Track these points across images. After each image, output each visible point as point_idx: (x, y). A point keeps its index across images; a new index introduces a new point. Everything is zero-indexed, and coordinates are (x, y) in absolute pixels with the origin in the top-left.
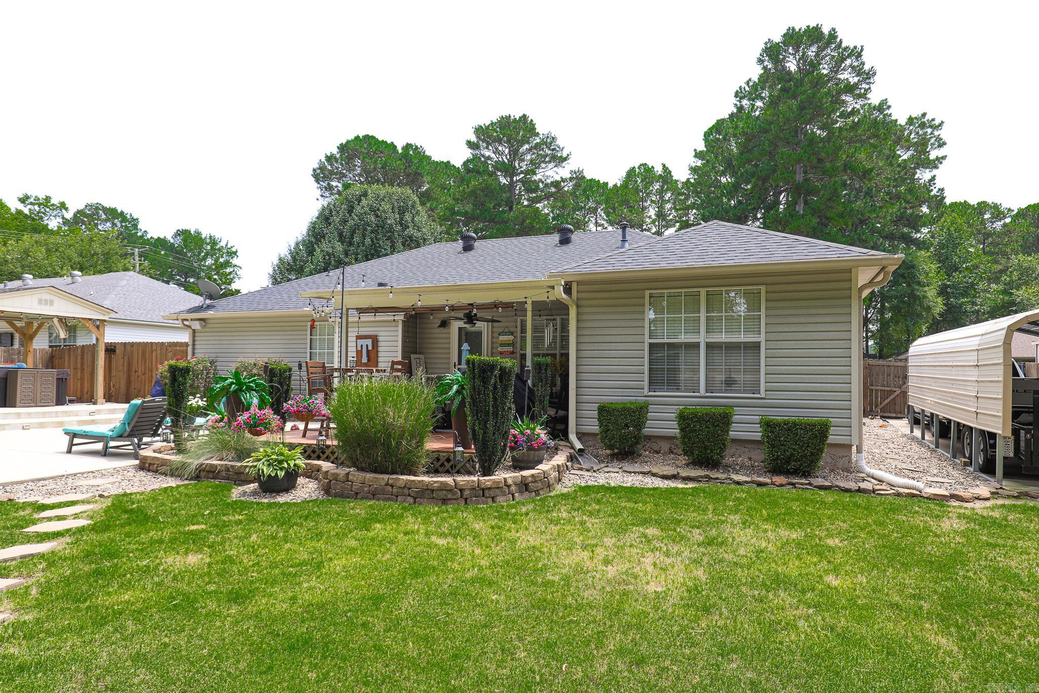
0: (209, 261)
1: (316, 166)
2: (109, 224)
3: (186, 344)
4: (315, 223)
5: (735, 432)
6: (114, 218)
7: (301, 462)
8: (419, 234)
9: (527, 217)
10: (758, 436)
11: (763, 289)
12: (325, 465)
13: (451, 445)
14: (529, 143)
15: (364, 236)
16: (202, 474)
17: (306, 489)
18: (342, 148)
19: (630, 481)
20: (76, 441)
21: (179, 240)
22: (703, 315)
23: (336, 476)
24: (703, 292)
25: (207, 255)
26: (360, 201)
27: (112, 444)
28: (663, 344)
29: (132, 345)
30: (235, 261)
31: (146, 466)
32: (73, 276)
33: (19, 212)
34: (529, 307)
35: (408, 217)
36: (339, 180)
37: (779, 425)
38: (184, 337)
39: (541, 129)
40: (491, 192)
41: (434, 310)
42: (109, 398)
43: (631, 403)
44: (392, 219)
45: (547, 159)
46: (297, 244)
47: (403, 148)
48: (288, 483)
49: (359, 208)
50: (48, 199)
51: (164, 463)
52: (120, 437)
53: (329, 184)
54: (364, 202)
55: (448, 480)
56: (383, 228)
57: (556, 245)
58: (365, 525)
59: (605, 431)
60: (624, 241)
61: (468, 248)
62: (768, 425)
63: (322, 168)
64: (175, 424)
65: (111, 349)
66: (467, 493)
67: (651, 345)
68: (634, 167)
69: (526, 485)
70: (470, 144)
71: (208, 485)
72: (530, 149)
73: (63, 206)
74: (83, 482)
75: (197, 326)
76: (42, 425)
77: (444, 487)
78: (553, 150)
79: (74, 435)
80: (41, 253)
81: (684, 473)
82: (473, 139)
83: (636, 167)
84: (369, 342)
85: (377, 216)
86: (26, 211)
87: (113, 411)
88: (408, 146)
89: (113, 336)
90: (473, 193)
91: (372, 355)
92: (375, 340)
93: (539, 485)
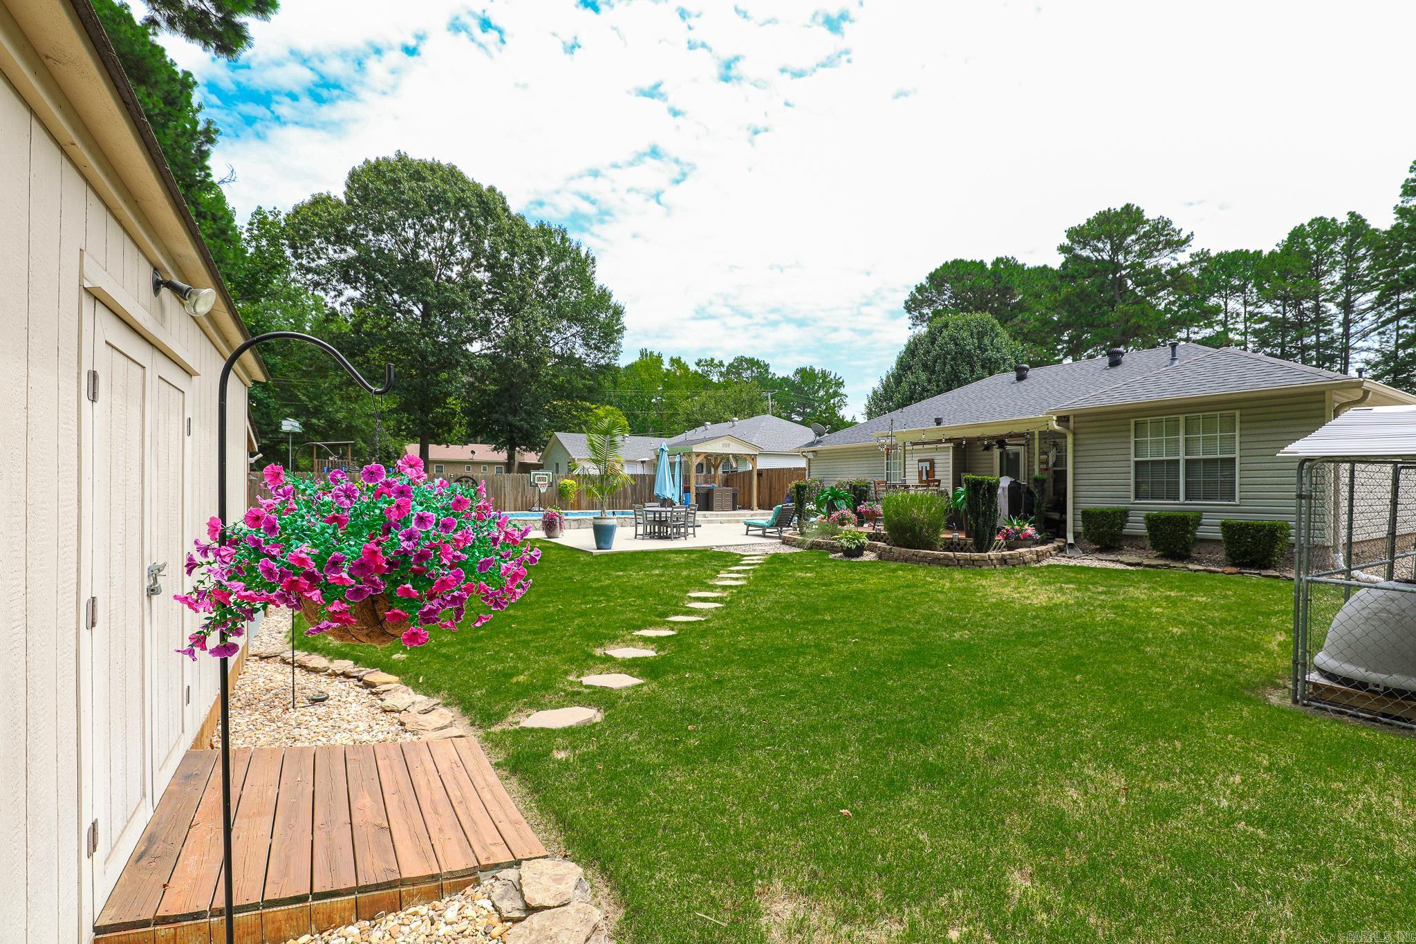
0: (821, 393)
1: (908, 298)
2: (749, 372)
3: (805, 469)
4: (902, 358)
5: (1201, 533)
6: (752, 366)
7: (867, 542)
8: (999, 355)
9: (1132, 316)
10: (1220, 536)
11: (1238, 413)
12: (879, 544)
13: (963, 536)
14: (1136, 233)
15: (945, 364)
16: (815, 546)
17: (869, 556)
18: (932, 277)
19: (1096, 564)
20: (750, 528)
21: (798, 379)
22: (1182, 437)
23: (884, 549)
24: (1182, 418)
25: (819, 388)
26: (941, 332)
27: (768, 530)
28: (1147, 462)
29: (772, 470)
30: (842, 391)
31: (786, 542)
32: (733, 422)
33: (696, 372)
34: (1037, 436)
35: (986, 341)
36: (929, 306)
37: (1233, 526)
38: (802, 463)
39: (1150, 214)
40: (1088, 295)
41: (979, 439)
42: (760, 507)
43: (1108, 509)
44: (970, 344)
45: (1160, 246)
46: (888, 377)
47: (993, 264)
48: (859, 551)
49: (940, 339)
50: (712, 360)
51: (795, 540)
52: (771, 526)
53: (920, 313)
54: (945, 333)
55: (951, 554)
56: (961, 354)
57: (1105, 369)
58: (894, 571)
59: (1087, 529)
60: (1173, 359)
61: (1021, 378)
62: (1226, 527)
63: (913, 299)
64: (799, 518)
65: (760, 473)
66: (962, 562)
67: (1136, 462)
68: (1302, 225)
69: (1005, 561)
70: (1063, 249)
71: (815, 552)
72: (1138, 239)
73: (721, 364)
74: (757, 548)
75: (811, 456)
76: (729, 522)
77: (947, 557)
78: (1167, 235)
79: (749, 525)
80: (711, 404)
81: (1146, 562)
82: (1067, 242)
83: (1306, 224)
84: (927, 464)
85: (956, 344)
86: (700, 371)
87: (763, 515)
88: (998, 261)
89: (763, 464)
90: (1067, 301)
91: (930, 474)
92: (932, 463)
93: (1016, 561)
